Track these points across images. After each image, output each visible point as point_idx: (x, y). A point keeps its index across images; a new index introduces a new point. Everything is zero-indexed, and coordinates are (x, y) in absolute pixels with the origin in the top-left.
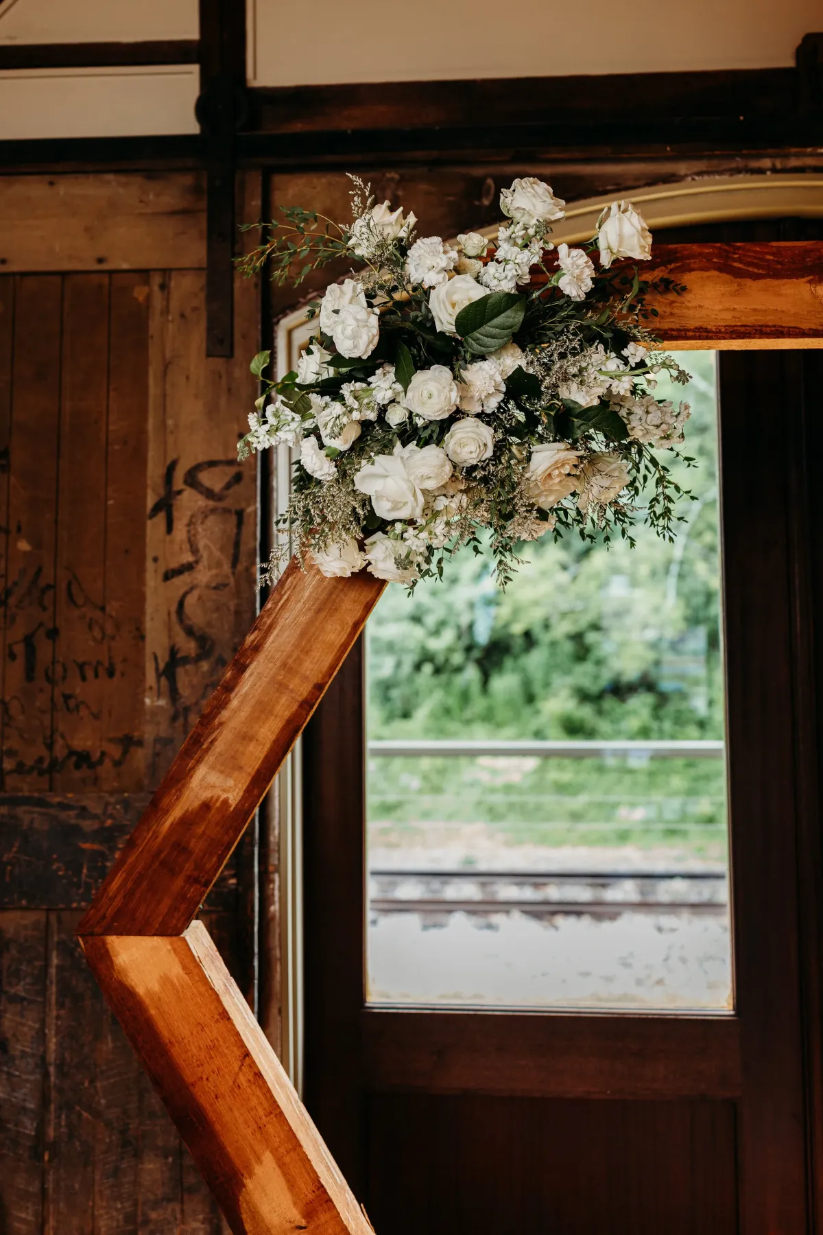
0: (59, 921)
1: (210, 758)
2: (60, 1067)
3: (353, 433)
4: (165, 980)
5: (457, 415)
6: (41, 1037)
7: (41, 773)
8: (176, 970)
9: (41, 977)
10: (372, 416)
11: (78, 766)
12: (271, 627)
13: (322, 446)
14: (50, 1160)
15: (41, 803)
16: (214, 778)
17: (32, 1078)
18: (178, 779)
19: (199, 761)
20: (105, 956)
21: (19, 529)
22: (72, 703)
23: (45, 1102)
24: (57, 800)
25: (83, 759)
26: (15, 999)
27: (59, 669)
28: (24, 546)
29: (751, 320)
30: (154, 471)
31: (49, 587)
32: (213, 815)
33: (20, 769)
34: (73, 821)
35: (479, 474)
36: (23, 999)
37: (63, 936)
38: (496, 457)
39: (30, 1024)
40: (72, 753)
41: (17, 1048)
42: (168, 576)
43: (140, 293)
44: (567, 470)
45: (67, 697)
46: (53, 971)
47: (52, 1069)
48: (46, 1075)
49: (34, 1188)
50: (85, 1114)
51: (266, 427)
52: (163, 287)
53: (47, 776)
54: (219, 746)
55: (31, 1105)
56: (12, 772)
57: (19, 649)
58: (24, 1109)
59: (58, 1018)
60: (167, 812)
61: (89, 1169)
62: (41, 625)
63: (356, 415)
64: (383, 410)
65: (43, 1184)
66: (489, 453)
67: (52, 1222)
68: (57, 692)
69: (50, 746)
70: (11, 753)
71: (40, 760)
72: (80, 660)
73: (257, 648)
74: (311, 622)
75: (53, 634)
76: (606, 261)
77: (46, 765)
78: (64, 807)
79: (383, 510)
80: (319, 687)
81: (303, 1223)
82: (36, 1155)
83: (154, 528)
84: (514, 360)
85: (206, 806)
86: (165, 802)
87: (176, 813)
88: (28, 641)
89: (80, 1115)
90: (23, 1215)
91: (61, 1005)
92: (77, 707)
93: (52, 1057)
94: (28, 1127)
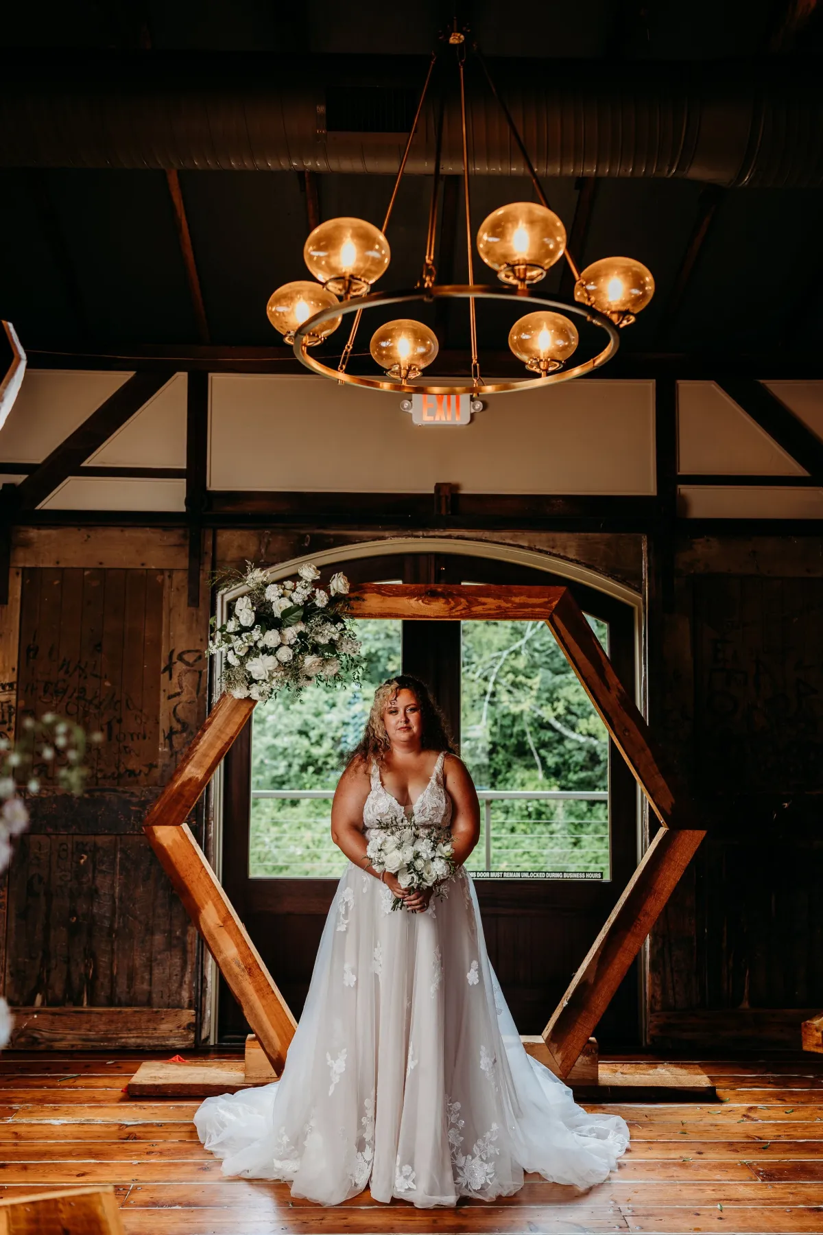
0: (121, 840)
1: (192, 763)
2: (121, 899)
3: (246, 650)
4: (174, 841)
5: (281, 645)
6: (112, 887)
7: (114, 779)
8: (178, 837)
9: (113, 863)
10: (252, 644)
11: (129, 776)
12: (215, 717)
13: (235, 654)
14: (116, 937)
15: (115, 791)
16: (193, 770)
17: (108, 904)
18: (180, 770)
19: (188, 764)
20: (152, 833)
21: (106, 677)
22: (127, 749)
23: (113, 914)
24: (121, 789)
25: (132, 773)
26: (102, 872)
27: (122, 736)
28: (107, 684)
29: (387, 611)
30: (165, 654)
31: (118, 701)
32: (193, 783)
33: (104, 777)
34: (128, 798)
35: (287, 665)
36: (105, 871)
37: (122, 846)
38: (294, 659)
39: (108, 881)
40: (127, 770)
41: (102, 892)
42: (170, 697)
43: (159, 578)
44: (317, 664)
45: (125, 747)
46: (118, 860)
47: (117, 900)
48: (114, 902)
49: (109, 948)
50: (130, 918)
51: (216, 646)
52: (170, 577)
53: (116, 780)
54: (195, 759)
55: (107, 915)
56: (101, 778)
57: (105, 727)
58: (105, 917)
59: (120, 879)
60: (176, 782)
61: (132, 940)
62: (115, 717)
63: (246, 644)
64: (256, 642)
65: (112, 946)
66: (291, 658)
67: (116, 962)
68: (121, 745)
69: (118, 768)
70: (101, 770)
71: (113, 774)
72: (132, 732)
73: (210, 724)
74: (230, 714)
75: (120, 721)
76: (332, 594)
77: (116, 776)
78: (124, 792)
79: (255, 676)
80: (232, 738)
81: (222, 925)
82: (110, 935)
83: (164, 677)
84: (301, 627)
85: (190, 780)
86: (176, 777)
87: (179, 782)
88: (109, 724)
89: (128, 918)
90: (103, 959)
91: (121, 874)
92: (130, 752)
93: (117, 895)
94: (107, 924)
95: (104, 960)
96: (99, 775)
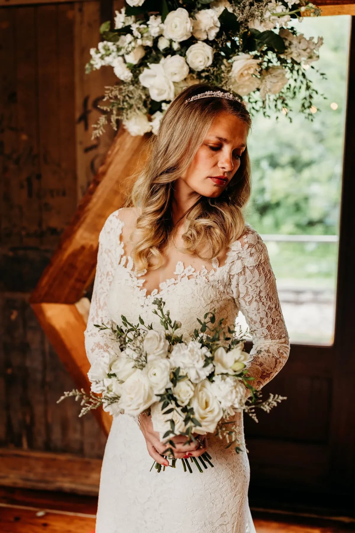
1: (84, 226)
3: (140, 54)
4: (68, 323)
5: (191, 41)
6: (42, 343)
7: (37, 237)
8: (72, 319)
10: (149, 43)
11: (51, 234)
13: (125, 62)
15: (37, 249)
16: (86, 235)
17: (40, 358)
18: (70, 234)
19: (79, 227)
21: (22, 130)
22: (48, 207)
23: (45, 367)
25: (54, 231)
27: (42, 192)
28: (24, 137)
30: (79, 101)
31: (36, 156)
32: (86, 252)
33: (28, 235)
35: (203, 75)
38: (214, 65)
40: (49, 228)
42: (87, 150)
43: (70, 14)
44: (252, 71)
45: (46, 205)
49: (43, 399)
51: (99, 55)
52: (81, 10)
53: (39, 238)
54: (88, 220)
56: (25, 236)
57: (25, 183)
58: (37, 370)
60: (65, 250)
62: (33, 173)
63: (139, 42)
64: (156, 41)
66: (210, 62)
68: (42, 202)
69: (40, 226)
70: (24, 228)
71: (36, 231)
72: (51, 188)
73: (104, 173)
75: (39, 177)
77: (39, 233)
78: (45, 250)
79: (155, 96)
82: (43, 387)
83: (80, 128)
85: (83, 248)
86: (64, 246)
87: (70, 250)
88: (29, 180)
92: (51, 209)
93: (46, 350)
94: (39, 376)
95: (39, 409)
96: (24, 233)
